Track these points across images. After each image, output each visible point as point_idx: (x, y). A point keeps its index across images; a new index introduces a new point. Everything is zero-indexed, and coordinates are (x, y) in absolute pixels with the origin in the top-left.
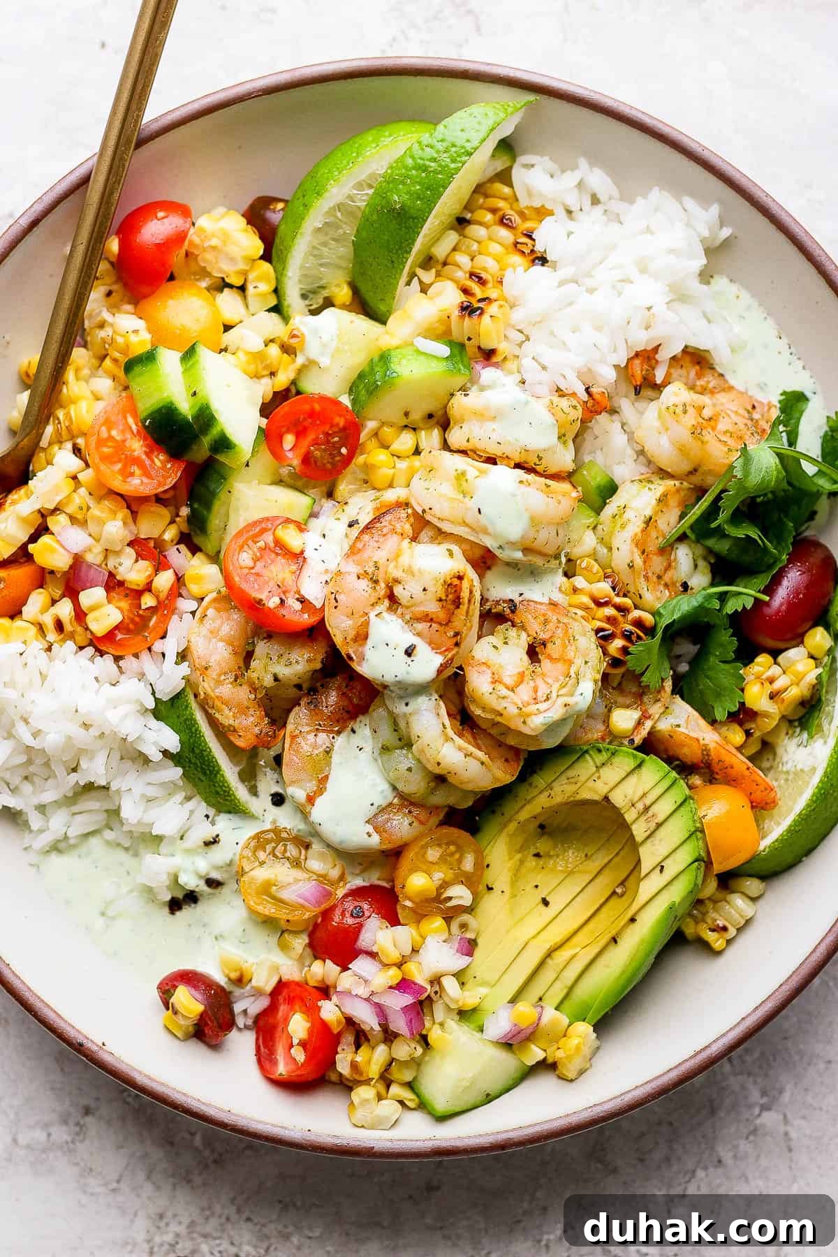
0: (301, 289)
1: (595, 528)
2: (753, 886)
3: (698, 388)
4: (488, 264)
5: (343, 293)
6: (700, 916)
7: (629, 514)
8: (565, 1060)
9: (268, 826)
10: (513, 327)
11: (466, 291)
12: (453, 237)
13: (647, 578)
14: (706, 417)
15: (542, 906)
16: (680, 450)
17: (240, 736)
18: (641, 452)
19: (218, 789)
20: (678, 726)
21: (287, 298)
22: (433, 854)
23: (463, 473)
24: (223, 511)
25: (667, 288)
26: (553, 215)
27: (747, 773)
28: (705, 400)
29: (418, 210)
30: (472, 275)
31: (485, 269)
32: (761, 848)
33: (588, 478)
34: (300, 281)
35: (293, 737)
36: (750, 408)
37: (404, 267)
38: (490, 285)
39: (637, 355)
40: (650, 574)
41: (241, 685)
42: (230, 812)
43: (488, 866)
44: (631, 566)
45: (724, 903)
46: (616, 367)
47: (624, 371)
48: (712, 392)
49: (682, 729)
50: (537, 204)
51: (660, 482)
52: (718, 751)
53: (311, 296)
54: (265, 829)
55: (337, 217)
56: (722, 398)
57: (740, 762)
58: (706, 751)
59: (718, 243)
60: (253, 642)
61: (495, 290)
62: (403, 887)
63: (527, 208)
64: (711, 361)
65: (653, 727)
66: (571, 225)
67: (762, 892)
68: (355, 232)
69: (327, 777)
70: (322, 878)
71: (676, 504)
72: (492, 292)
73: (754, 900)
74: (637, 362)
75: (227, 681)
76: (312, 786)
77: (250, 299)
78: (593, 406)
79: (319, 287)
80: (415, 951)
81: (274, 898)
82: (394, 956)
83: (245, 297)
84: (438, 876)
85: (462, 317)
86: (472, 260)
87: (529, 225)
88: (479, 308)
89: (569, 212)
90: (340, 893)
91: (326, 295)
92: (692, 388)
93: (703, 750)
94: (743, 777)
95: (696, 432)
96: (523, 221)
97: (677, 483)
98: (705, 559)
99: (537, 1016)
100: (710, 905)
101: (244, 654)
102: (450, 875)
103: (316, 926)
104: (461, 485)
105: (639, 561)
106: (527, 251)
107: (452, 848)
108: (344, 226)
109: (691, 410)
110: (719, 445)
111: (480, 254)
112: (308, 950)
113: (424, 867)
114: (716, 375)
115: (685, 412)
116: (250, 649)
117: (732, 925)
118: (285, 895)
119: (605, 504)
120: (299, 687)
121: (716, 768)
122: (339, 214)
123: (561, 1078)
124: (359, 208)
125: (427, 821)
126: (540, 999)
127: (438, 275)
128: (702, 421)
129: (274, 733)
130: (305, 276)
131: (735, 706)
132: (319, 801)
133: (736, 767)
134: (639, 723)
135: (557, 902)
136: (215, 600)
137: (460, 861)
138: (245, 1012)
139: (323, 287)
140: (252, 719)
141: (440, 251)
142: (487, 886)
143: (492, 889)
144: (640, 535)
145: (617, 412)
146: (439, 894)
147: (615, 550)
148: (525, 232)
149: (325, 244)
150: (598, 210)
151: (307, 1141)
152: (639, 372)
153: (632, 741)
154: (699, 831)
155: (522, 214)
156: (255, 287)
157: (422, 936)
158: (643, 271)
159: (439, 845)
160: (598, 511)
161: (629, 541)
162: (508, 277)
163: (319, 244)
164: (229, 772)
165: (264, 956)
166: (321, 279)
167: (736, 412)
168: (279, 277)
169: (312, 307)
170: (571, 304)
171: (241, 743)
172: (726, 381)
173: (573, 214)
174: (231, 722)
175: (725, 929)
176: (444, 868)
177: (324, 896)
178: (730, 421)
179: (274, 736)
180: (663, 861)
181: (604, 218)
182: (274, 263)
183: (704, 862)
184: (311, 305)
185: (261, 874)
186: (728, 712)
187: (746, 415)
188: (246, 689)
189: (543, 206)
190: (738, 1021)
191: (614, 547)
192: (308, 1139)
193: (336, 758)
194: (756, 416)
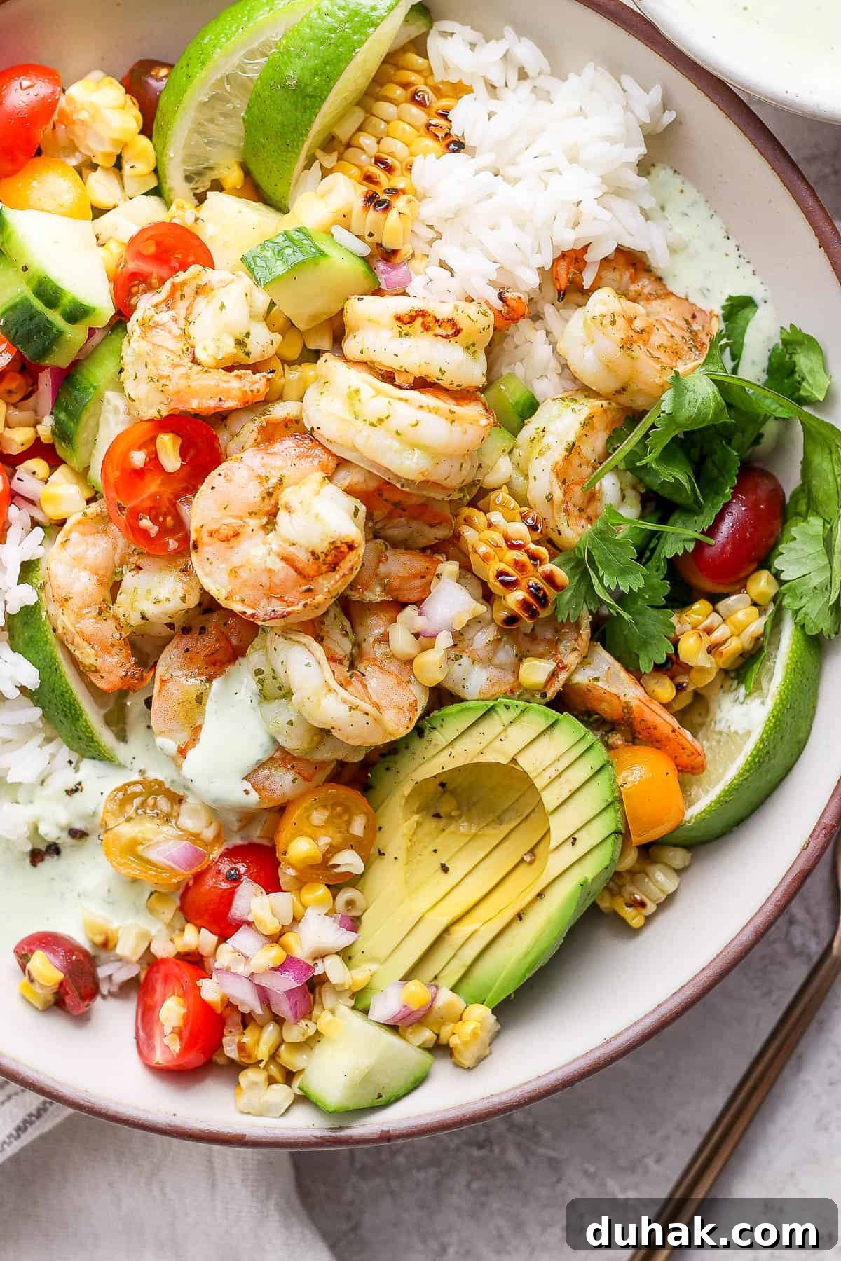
0: (186, 170)
1: (511, 452)
2: (678, 857)
3: (632, 294)
4: (395, 148)
5: (233, 176)
6: (616, 889)
7: (549, 439)
8: (460, 1047)
9: (136, 777)
10: (423, 221)
11: (369, 179)
12: (358, 116)
13: (567, 511)
14: (638, 329)
15: (441, 874)
16: (607, 366)
17: (102, 677)
18: (565, 367)
19: (81, 734)
20: (597, 679)
21: (168, 181)
22: (318, 817)
23: (357, 391)
24: (92, 423)
25: (600, 180)
26: (472, 91)
27: (672, 735)
28: (639, 308)
29: (316, 88)
30: (379, 161)
31: (392, 154)
32: (687, 818)
33: (506, 394)
34: (184, 162)
35: (163, 682)
36: (689, 318)
37: (300, 151)
38: (398, 172)
39: (563, 255)
40: (571, 508)
41: (105, 620)
42: (94, 758)
43: (380, 828)
44: (550, 499)
45: (643, 875)
46: (540, 269)
47: (548, 275)
48: (648, 298)
49: (600, 684)
50: (454, 80)
51: (585, 401)
52: (642, 710)
53: (196, 178)
54: (132, 779)
55: (227, 91)
56: (657, 306)
57: (666, 722)
58: (627, 708)
59: (659, 130)
60: (122, 571)
61: (402, 178)
62: (285, 853)
63: (442, 82)
64: (648, 264)
65: (569, 679)
66: (493, 105)
67: (687, 864)
68: (246, 107)
69: (200, 727)
70: (195, 837)
71: (603, 427)
72: (399, 182)
73: (679, 872)
74: (563, 264)
75: (90, 615)
76: (184, 737)
77: (126, 180)
78: (508, 314)
79: (205, 168)
80: (296, 920)
81: (140, 858)
82: (272, 926)
83: (121, 178)
84: (324, 841)
85: (366, 209)
86: (378, 143)
87: (444, 103)
88: (385, 201)
89: (492, 87)
90: (215, 854)
91: (214, 177)
92: (623, 293)
93: (624, 708)
94: (668, 738)
95: (627, 345)
96: (438, 99)
97: (605, 403)
98: (634, 488)
99: (429, 997)
100: (628, 878)
101: (111, 584)
102: (338, 839)
103: (187, 888)
104: (352, 405)
105: (558, 495)
106: (441, 135)
107: (339, 809)
108: (233, 99)
109: (620, 322)
110: (651, 361)
111: (388, 136)
112: (180, 914)
113: (308, 830)
114: (653, 279)
115: (613, 323)
116: (117, 579)
117: (650, 899)
118: (153, 855)
119: (523, 425)
120: (170, 626)
121: (638, 727)
122: (228, 87)
123: (458, 1065)
124: (251, 79)
125: (312, 776)
126: (436, 977)
127: (340, 158)
128: (633, 334)
129: (142, 675)
130: (190, 156)
131: (663, 658)
132: (191, 754)
133: (660, 728)
134: (554, 675)
135: (457, 870)
136: (80, 522)
137: (349, 823)
138: (110, 977)
139: (211, 169)
140: (116, 659)
141: (344, 133)
142: (379, 851)
143: (384, 854)
144: (561, 464)
145: (541, 318)
146: (326, 859)
147: (531, 479)
148: (440, 111)
149: (212, 121)
150: (526, 86)
151: (172, 1126)
152: (565, 275)
153: (544, 695)
154: (617, 801)
155: (437, 90)
156: (132, 167)
157: (303, 906)
158: (573, 160)
159: (325, 807)
160: (515, 433)
161: (549, 469)
162: (418, 163)
163: (205, 120)
164: (92, 716)
165: (131, 921)
166: (208, 160)
167: (673, 324)
168: (159, 157)
169: (198, 191)
170: (490, 196)
171: (102, 685)
172: (665, 286)
173: (498, 91)
174: (93, 661)
175: (642, 904)
176: (331, 830)
177: (196, 859)
178: (666, 333)
179: (142, 679)
180: (574, 833)
181: (533, 96)
182: (154, 139)
183: (621, 834)
184: (196, 189)
185: (127, 831)
186: (655, 663)
187: (685, 327)
188: (111, 624)
189: (460, 81)
190: (653, 1007)
191: (532, 475)
192: (172, 1124)
193: (210, 705)
194: (696, 327)
